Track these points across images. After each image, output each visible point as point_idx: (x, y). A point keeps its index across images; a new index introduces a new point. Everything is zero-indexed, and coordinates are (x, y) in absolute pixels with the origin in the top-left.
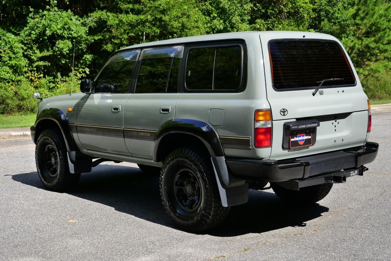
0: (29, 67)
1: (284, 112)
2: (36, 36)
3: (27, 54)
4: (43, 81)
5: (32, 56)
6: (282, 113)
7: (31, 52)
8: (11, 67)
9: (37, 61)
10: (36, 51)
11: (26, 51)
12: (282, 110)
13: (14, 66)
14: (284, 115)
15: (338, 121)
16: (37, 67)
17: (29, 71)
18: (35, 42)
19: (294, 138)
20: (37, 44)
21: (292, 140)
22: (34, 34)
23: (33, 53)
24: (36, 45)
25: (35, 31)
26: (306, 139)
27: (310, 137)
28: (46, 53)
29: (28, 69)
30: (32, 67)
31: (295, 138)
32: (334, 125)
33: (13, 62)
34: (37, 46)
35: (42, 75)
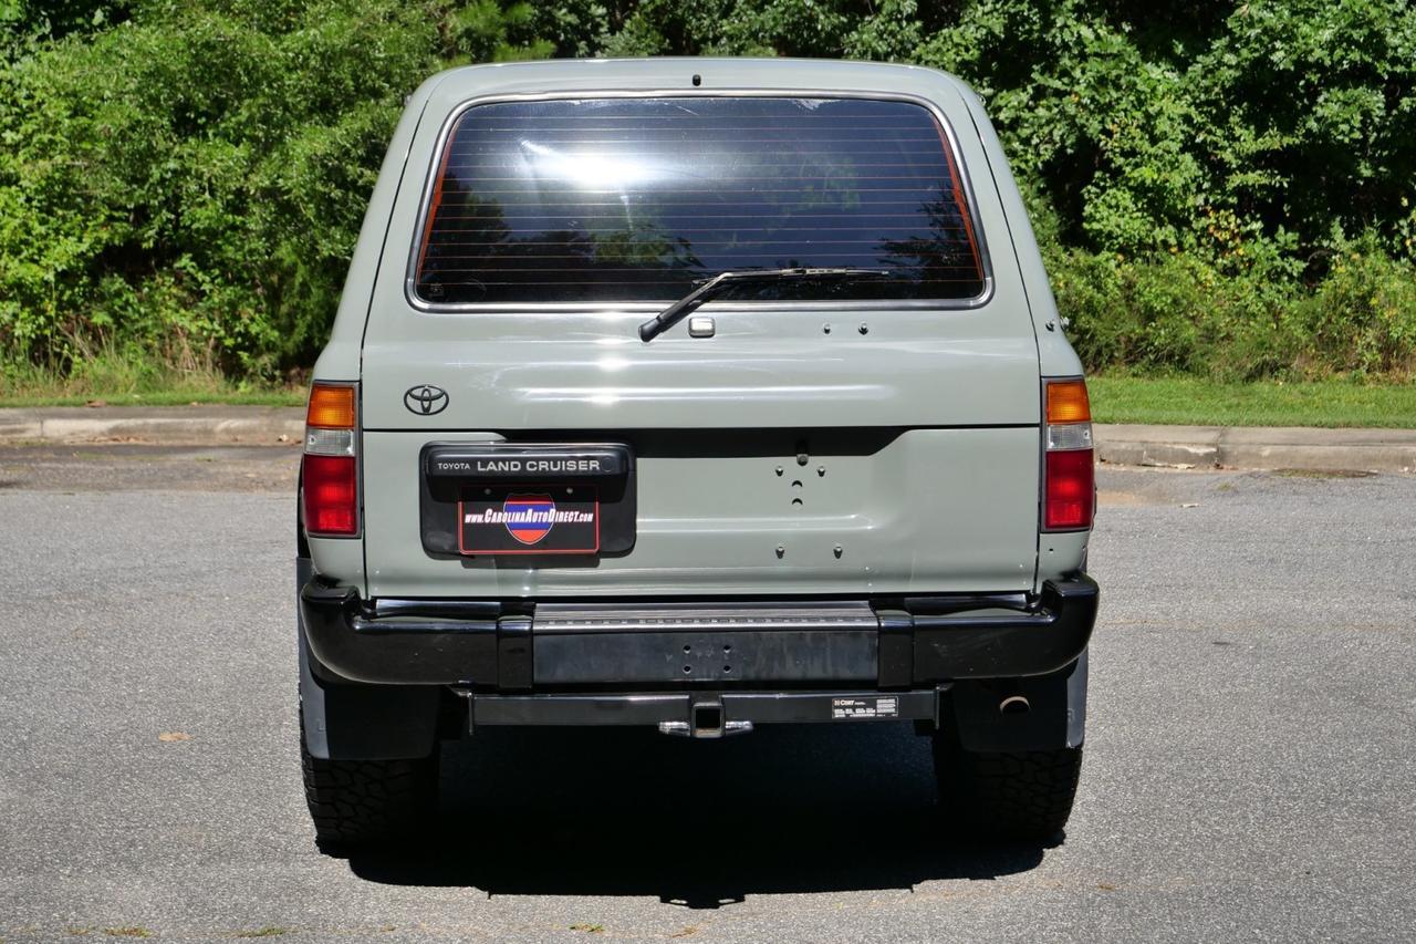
0: (1210, 194)
1: (426, 399)
2: (1238, 74)
3: (1204, 141)
4: (1260, 248)
5: (1223, 149)
6: (416, 405)
7: (1219, 132)
8: (1140, 191)
9: (1243, 169)
10: (1238, 131)
11: (1200, 128)
12: (418, 392)
13: (1149, 190)
14: (426, 411)
15: (816, 462)
16: (1241, 191)
17: (1209, 208)
18: (1232, 97)
19: (484, 513)
20: (1245, 104)
21: (471, 518)
22: (1230, 67)
23: (1226, 138)
24: (1240, 106)
25: (1239, 56)
26: (555, 524)
27: (589, 518)
28: (1273, 140)
29: (1206, 201)
30: (1224, 193)
31: (489, 511)
32: (789, 477)
33: (1147, 174)
34: (1241, 112)
35: (1257, 226)
